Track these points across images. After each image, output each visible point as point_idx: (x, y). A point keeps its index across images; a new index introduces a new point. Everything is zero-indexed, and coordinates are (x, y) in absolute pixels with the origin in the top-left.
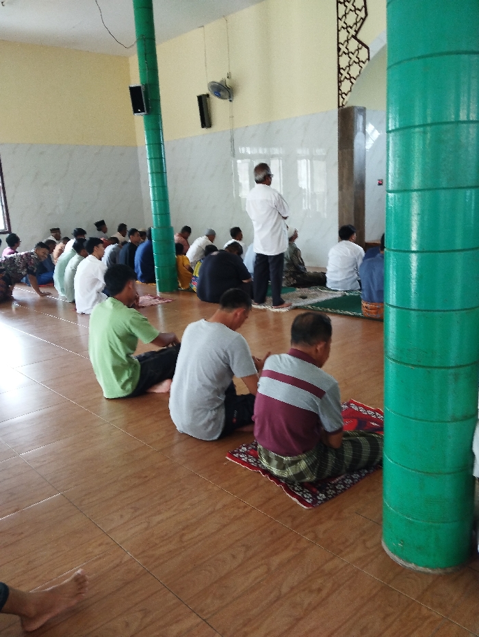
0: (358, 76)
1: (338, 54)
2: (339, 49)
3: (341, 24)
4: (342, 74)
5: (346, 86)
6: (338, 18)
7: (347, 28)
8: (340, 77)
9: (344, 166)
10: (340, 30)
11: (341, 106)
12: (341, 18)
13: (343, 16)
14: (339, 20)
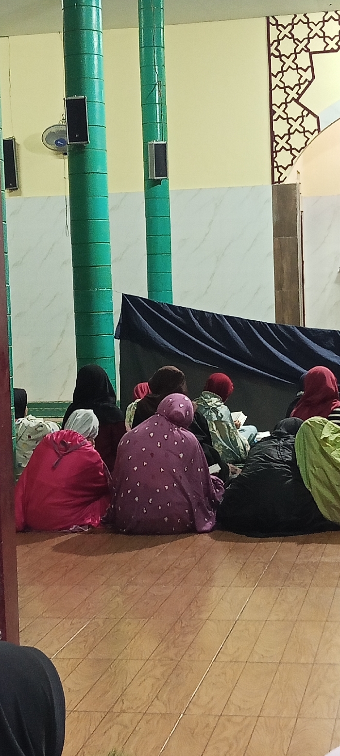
1: (271, 117)
2: (272, 112)
3: (275, 81)
4: (278, 143)
5: (283, 158)
6: (271, 74)
7: (285, 88)
8: (276, 146)
9: (282, 258)
10: (274, 89)
11: (276, 182)
12: (275, 74)
13: (279, 72)
14: (272, 77)
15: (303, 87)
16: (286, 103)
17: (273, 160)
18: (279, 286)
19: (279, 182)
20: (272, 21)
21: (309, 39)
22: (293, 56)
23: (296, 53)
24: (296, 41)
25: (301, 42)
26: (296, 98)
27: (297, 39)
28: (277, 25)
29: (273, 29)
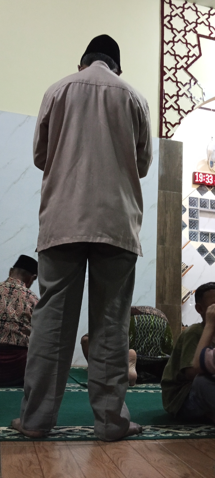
0: (189, 111)
1: (162, 77)
2: (163, 73)
3: (167, 48)
4: (167, 101)
5: (171, 116)
6: (163, 41)
7: (175, 55)
10: (165, 54)
11: (164, 137)
13: (170, 42)
14: (165, 43)
15: (191, 60)
16: (176, 69)
17: (161, 115)
19: (167, 137)
21: (197, 23)
22: (183, 33)
23: (185, 31)
24: (186, 22)
25: (190, 24)
26: (185, 67)
28: (171, 4)
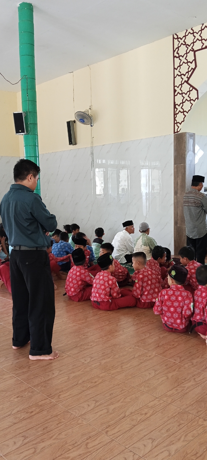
0: (189, 110)
1: (174, 94)
2: (175, 91)
3: (177, 72)
4: (177, 109)
6: (174, 68)
7: (181, 75)
8: (176, 111)
9: (178, 177)
10: (176, 77)
11: (176, 132)
12: (176, 68)
13: (178, 67)
14: (175, 70)
15: (190, 73)
16: (181, 84)
17: (175, 120)
18: (176, 193)
19: (177, 132)
20: (176, 37)
21: (193, 43)
22: (186, 55)
23: (187, 53)
24: (187, 46)
25: (189, 46)
26: (186, 80)
27: (188, 45)
28: (178, 38)
29: (176, 41)
